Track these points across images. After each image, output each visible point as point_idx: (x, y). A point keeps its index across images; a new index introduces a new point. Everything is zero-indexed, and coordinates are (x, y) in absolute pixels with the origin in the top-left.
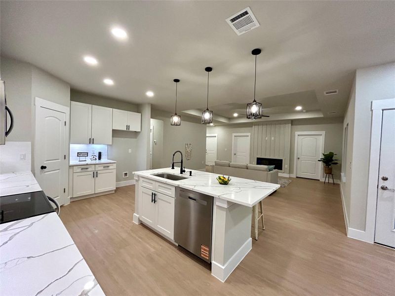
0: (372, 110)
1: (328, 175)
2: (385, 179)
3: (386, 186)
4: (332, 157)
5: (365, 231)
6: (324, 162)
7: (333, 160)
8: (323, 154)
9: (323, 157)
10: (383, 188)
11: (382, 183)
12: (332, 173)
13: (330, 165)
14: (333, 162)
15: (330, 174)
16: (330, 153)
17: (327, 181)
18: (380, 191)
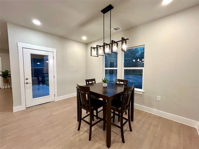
0: (18, 47)
1: (6, 84)
2: (27, 79)
3: (28, 82)
4: (8, 73)
5: (21, 105)
6: (2, 76)
7: (8, 75)
8: (1, 72)
9: (2, 73)
10: (27, 83)
11: (26, 81)
12: (9, 82)
13: (7, 78)
14: (8, 76)
15: (8, 83)
16: (6, 70)
17: (6, 87)
18: (26, 85)
